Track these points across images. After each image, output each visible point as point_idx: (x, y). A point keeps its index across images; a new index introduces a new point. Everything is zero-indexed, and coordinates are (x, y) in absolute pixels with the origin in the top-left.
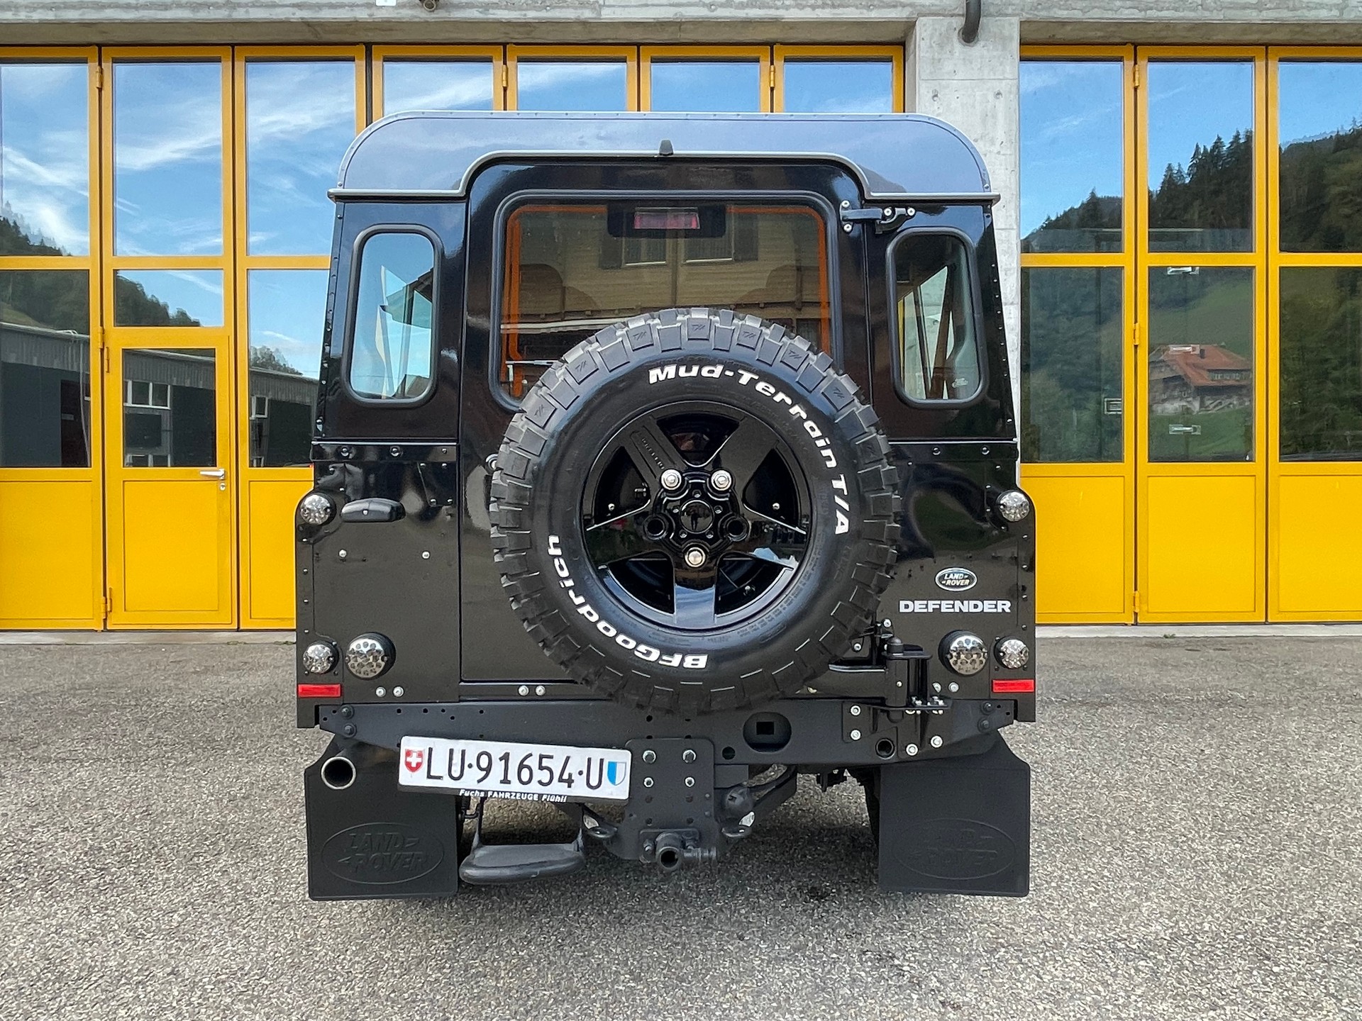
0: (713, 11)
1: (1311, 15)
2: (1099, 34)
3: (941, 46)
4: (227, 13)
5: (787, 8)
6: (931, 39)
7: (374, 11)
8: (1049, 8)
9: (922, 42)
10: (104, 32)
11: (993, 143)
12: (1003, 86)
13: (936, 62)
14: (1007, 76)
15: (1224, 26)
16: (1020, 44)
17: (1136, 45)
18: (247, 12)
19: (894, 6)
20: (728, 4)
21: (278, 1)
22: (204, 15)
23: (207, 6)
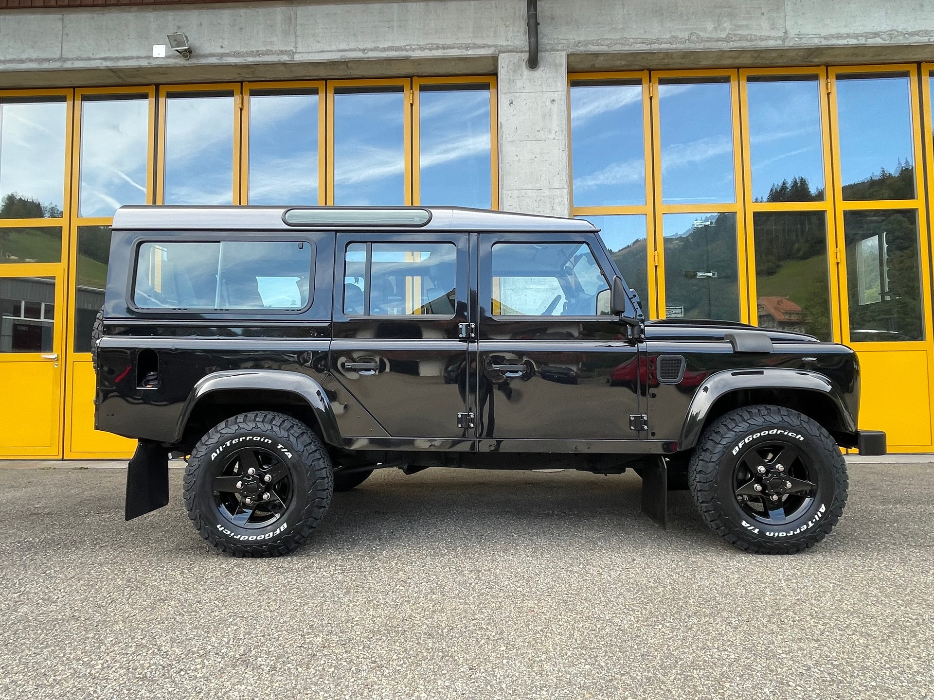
0: (366, 53)
1: (763, 44)
2: (623, 63)
3: (515, 71)
4: (60, 64)
5: (414, 50)
6: (508, 67)
7: (151, 61)
8: (586, 45)
9: (502, 69)
11: (550, 132)
12: (555, 96)
13: (511, 81)
14: (559, 89)
15: (706, 53)
16: (568, 72)
17: (650, 71)
19: (483, 47)
20: (375, 49)
21: (92, 56)
22: (45, 66)
23: (49, 60)
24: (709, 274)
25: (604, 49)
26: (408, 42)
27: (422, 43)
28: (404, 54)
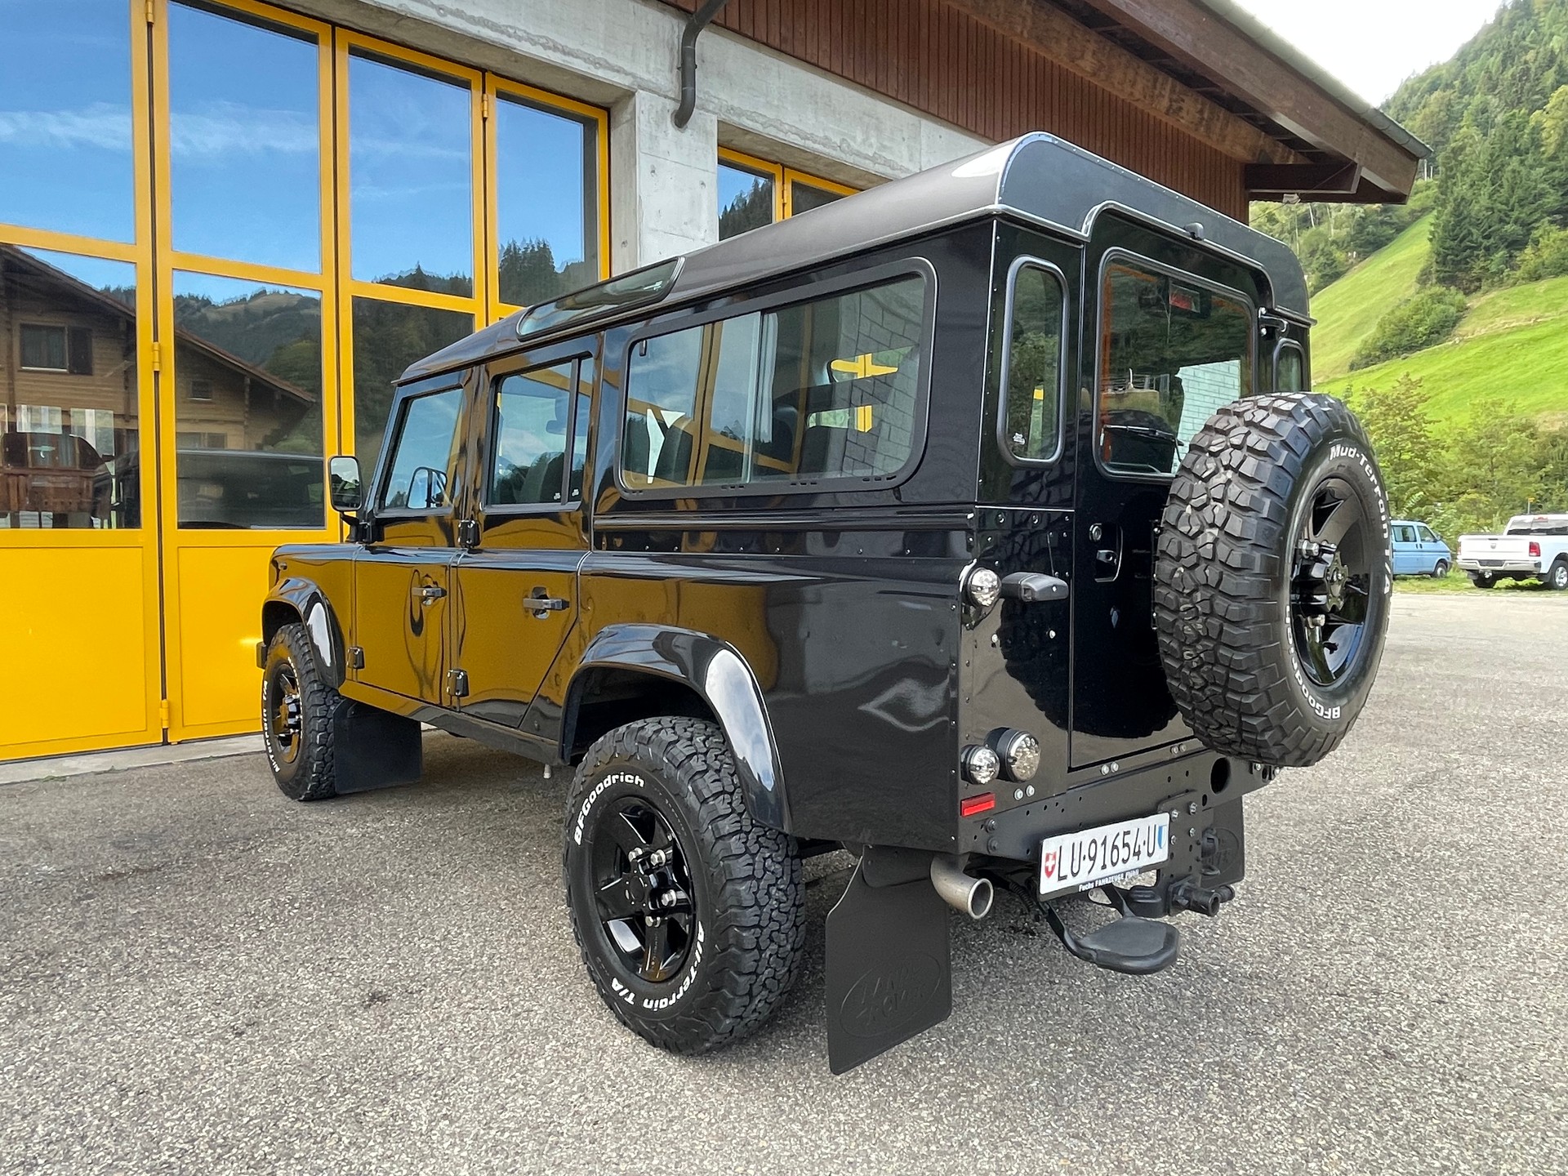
0: (443, 16)
3: (657, 124)
5: (520, 39)
6: (648, 114)
8: (739, 115)
9: (641, 115)
11: (699, 228)
12: (705, 177)
13: (653, 138)
14: (710, 170)
16: (718, 147)
17: (786, 167)
19: (618, 71)
25: (758, 127)
26: (510, 22)
27: (531, 31)
28: (505, 40)
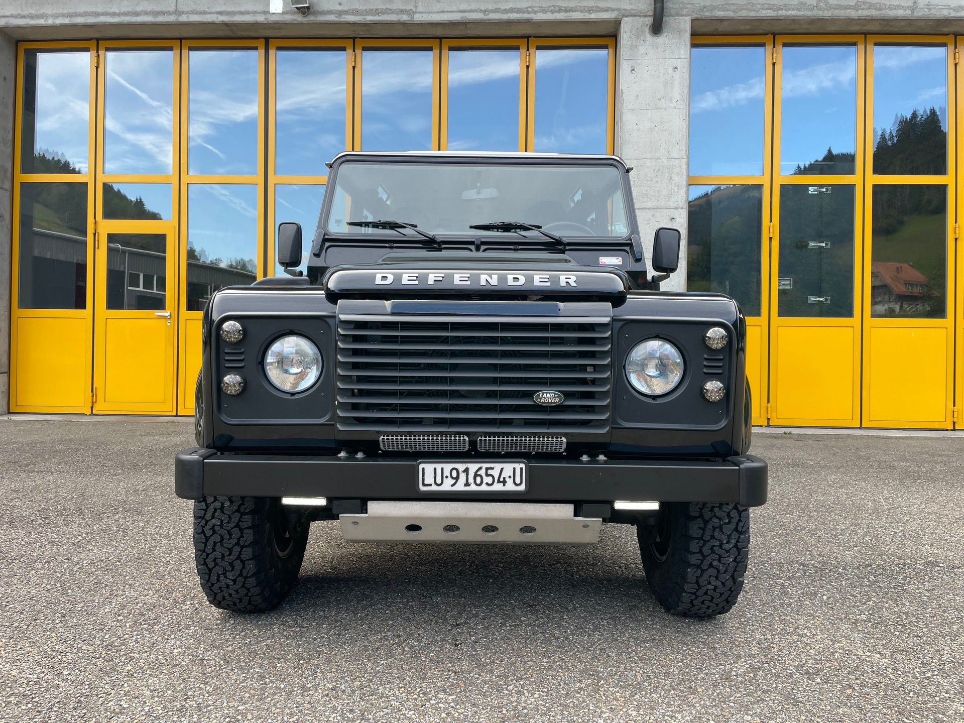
0: (487, 15)
1: (892, 13)
2: (748, 27)
3: (637, 37)
4: (175, 18)
5: (536, 12)
6: (631, 32)
7: (268, 16)
8: (711, 11)
9: (625, 34)
10: (100, 31)
11: (671, 100)
12: (679, 63)
13: (633, 47)
14: (682, 56)
15: (833, 20)
16: (692, 35)
17: (774, 35)
18: (188, 17)
19: (607, 11)
20: (496, 11)
21: (207, 10)
22: (161, 19)
23: (163, 13)
24: (821, 244)
25: (730, 14)
26: (529, 4)
27: (544, 5)
28: (526, 16)
